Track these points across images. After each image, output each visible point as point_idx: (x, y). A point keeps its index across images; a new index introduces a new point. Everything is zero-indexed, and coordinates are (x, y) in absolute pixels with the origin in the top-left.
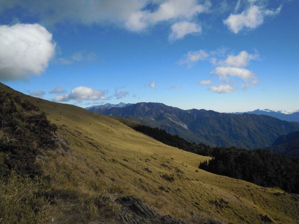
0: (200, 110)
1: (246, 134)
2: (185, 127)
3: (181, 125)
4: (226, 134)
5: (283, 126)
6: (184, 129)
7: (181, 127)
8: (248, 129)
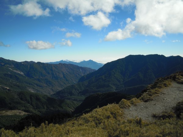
0: (30, 62)
1: (62, 76)
2: (22, 73)
3: (19, 72)
4: (50, 77)
5: (81, 70)
6: (22, 75)
7: (20, 75)
8: (63, 73)
